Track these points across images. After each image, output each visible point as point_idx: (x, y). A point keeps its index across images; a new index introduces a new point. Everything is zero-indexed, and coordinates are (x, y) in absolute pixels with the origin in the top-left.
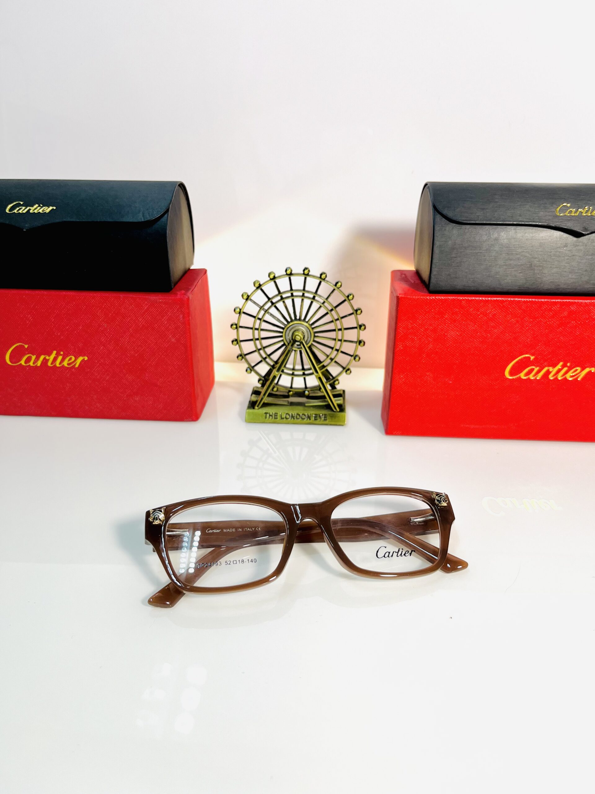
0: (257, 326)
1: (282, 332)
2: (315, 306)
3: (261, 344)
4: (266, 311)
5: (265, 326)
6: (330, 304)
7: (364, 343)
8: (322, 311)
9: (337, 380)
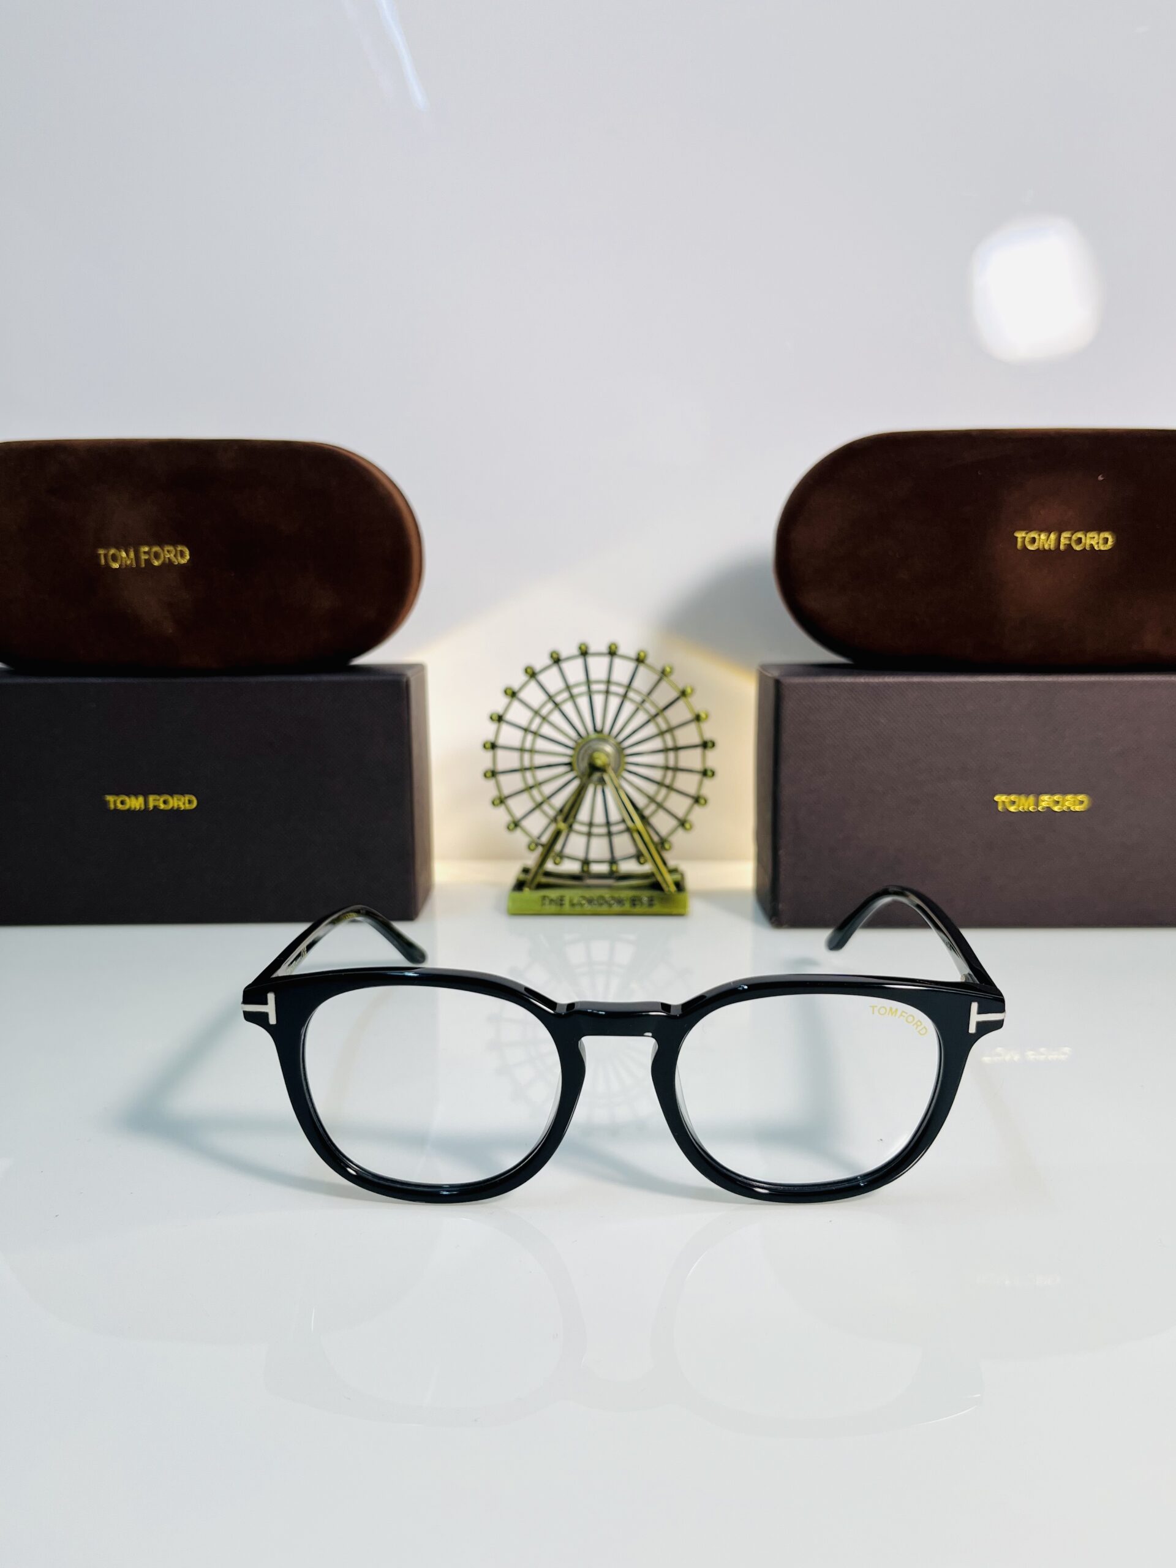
0: (528, 745)
1: (571, 756)
2: (628, 708)
3: (534, 777)
4: (544, 719)
5: (541, 744)
6: (654, 704)
7: (713, 774)
8: (641, 717)
9: (669, 842)
